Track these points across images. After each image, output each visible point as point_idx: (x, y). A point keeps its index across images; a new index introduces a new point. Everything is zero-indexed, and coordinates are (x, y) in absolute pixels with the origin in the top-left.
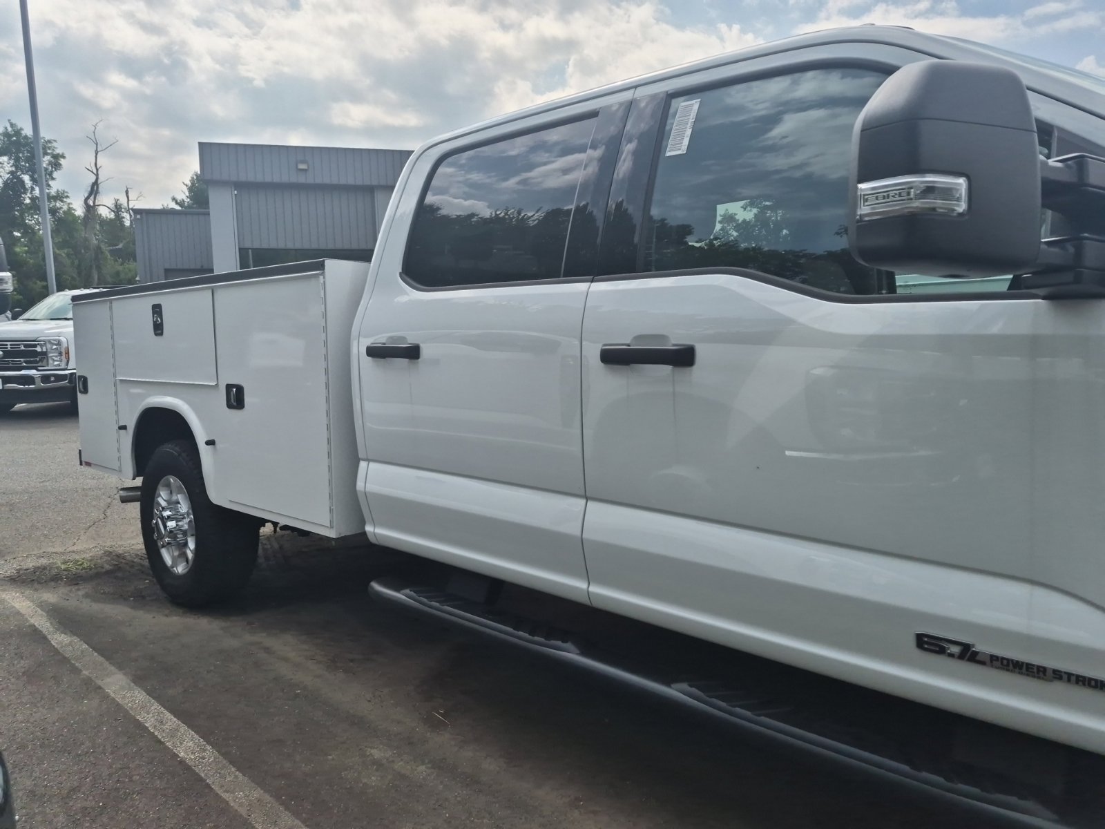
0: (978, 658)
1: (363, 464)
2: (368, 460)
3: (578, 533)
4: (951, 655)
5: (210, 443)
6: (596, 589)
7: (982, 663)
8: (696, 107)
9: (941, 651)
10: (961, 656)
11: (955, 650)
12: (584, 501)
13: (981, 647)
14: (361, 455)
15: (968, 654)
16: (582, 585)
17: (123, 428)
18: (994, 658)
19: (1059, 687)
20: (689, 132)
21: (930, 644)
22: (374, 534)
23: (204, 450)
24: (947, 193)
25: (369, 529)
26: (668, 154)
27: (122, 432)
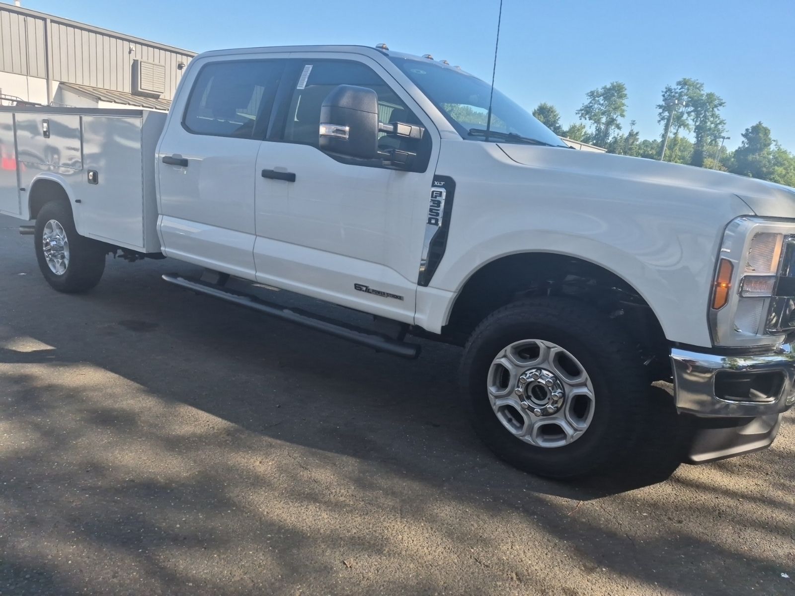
0: (370, 291)
1: (160, 217)
2: (163, 215)
3: (251, 250)
4: (363, 291)
5: (78, 201)
6: (258, 274)
7: (371, 293)
8: (311, 69)
9: (361, 290)
10: (366, 291)
11: (364, 289)
12: (255, 237)
13: (371, 287)
14: (159, 212)
15: (368, 290)
16: (253, 272)
17: (23, 189)
18: (373, 291)
19: (389, 299)
20: (306, 80)
21: (358, 287)
22: (165, 250)
23: (74, 205)
24: (344, 132)
25: (163, 248)
26: (298, 88)
27: (22, 192)
